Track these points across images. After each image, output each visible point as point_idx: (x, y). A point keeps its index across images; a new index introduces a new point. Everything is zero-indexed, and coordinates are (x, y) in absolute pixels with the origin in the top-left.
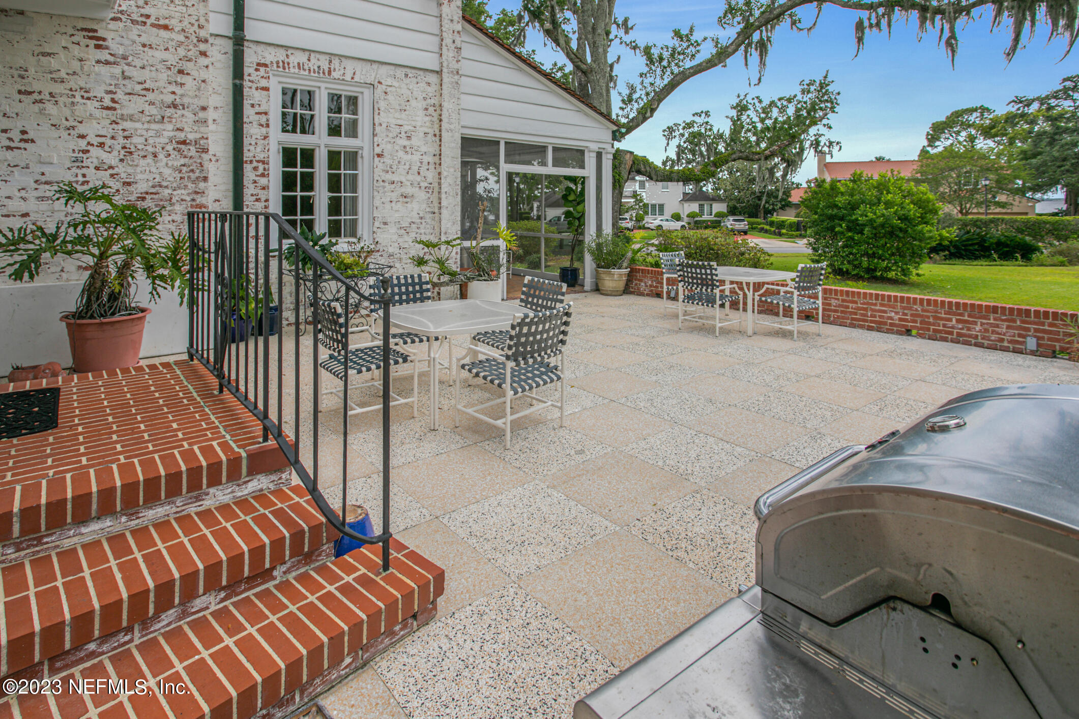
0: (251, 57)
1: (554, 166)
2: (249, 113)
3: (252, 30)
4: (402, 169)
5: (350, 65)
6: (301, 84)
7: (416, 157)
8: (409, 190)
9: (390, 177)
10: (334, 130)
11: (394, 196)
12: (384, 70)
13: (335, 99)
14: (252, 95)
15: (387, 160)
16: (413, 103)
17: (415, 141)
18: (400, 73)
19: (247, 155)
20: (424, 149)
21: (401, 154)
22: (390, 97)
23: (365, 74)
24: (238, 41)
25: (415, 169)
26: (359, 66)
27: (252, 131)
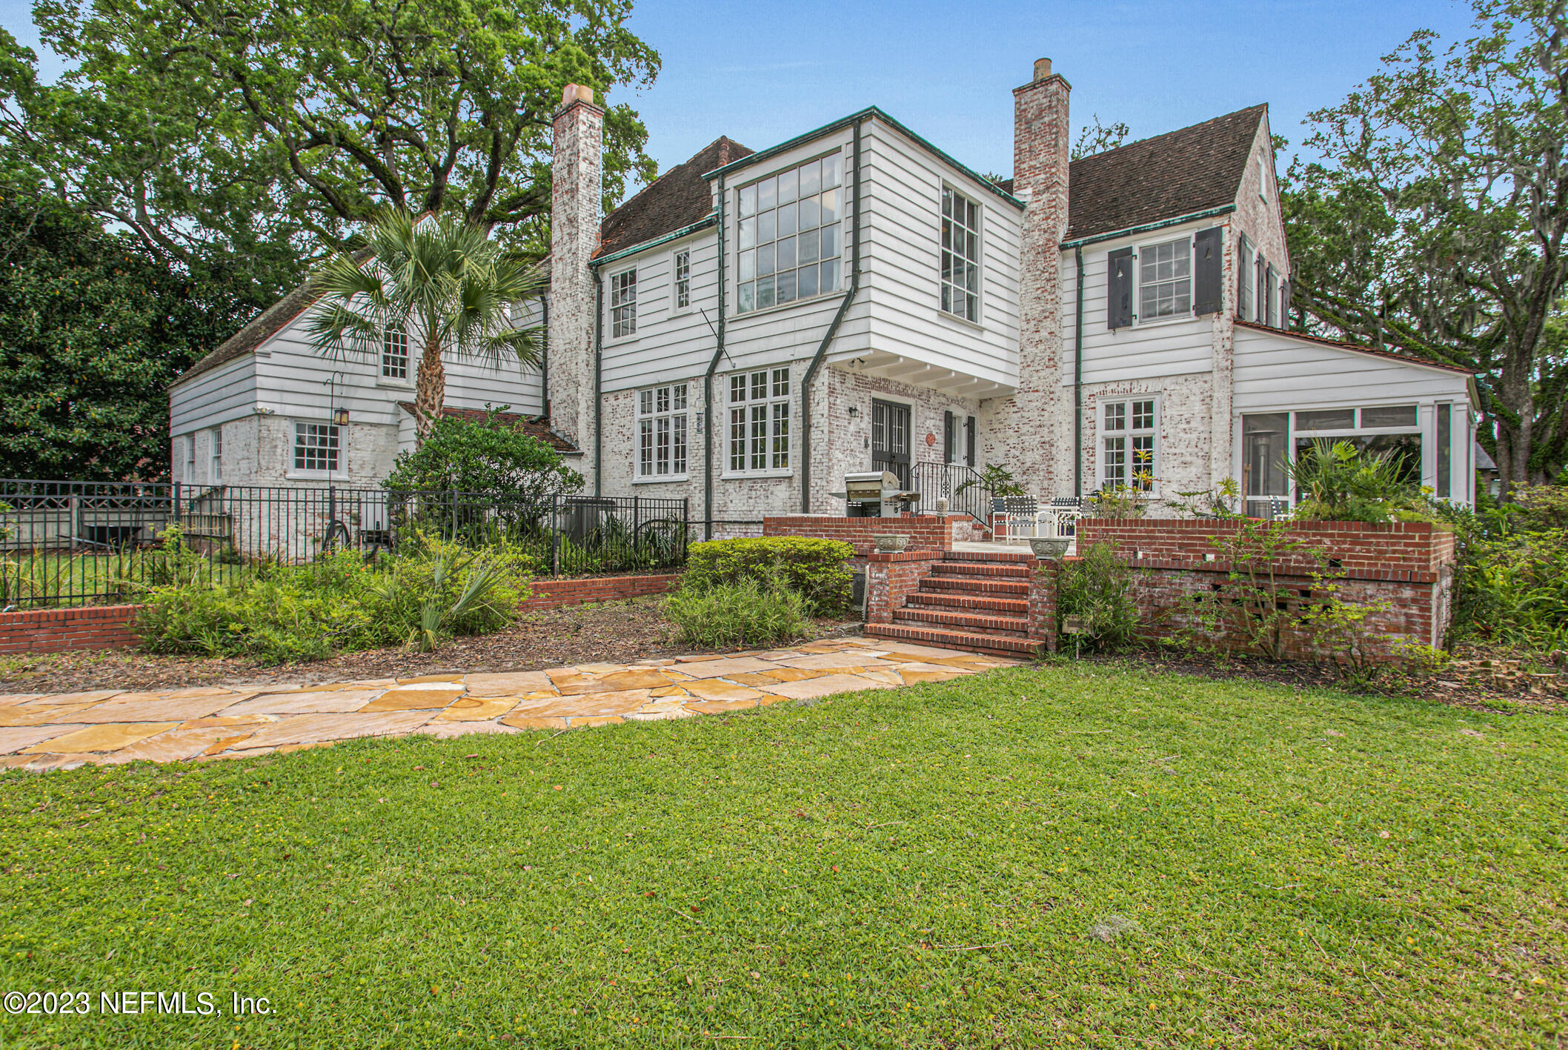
0: (1085, 393)
1: (1362, 426)
2: (1084, 422)
3: (1085, 378)
4: (1183, 445)
5: (1144, 384)
6: (1115, 401)
7: (1194, 436)
8: (1188, 459)
9: (1173, 450)
10: (1137, 424)
11: (1176, 463)
12: (1168, 381)
13: (1137, 408)
14: (1086, 412)
15: (1171, 440)
16: (1192, 398)
17: (1193, 424)
18: (1181, 379)
19: (1083, 445)
20: (1201, 429)
21: (1182, 434)
22: (1173, 398)
23: (1154, 386)
24: (1078, 386)
25: (1193, 443)
26: (1150, 383)
27: (1086, 432)
